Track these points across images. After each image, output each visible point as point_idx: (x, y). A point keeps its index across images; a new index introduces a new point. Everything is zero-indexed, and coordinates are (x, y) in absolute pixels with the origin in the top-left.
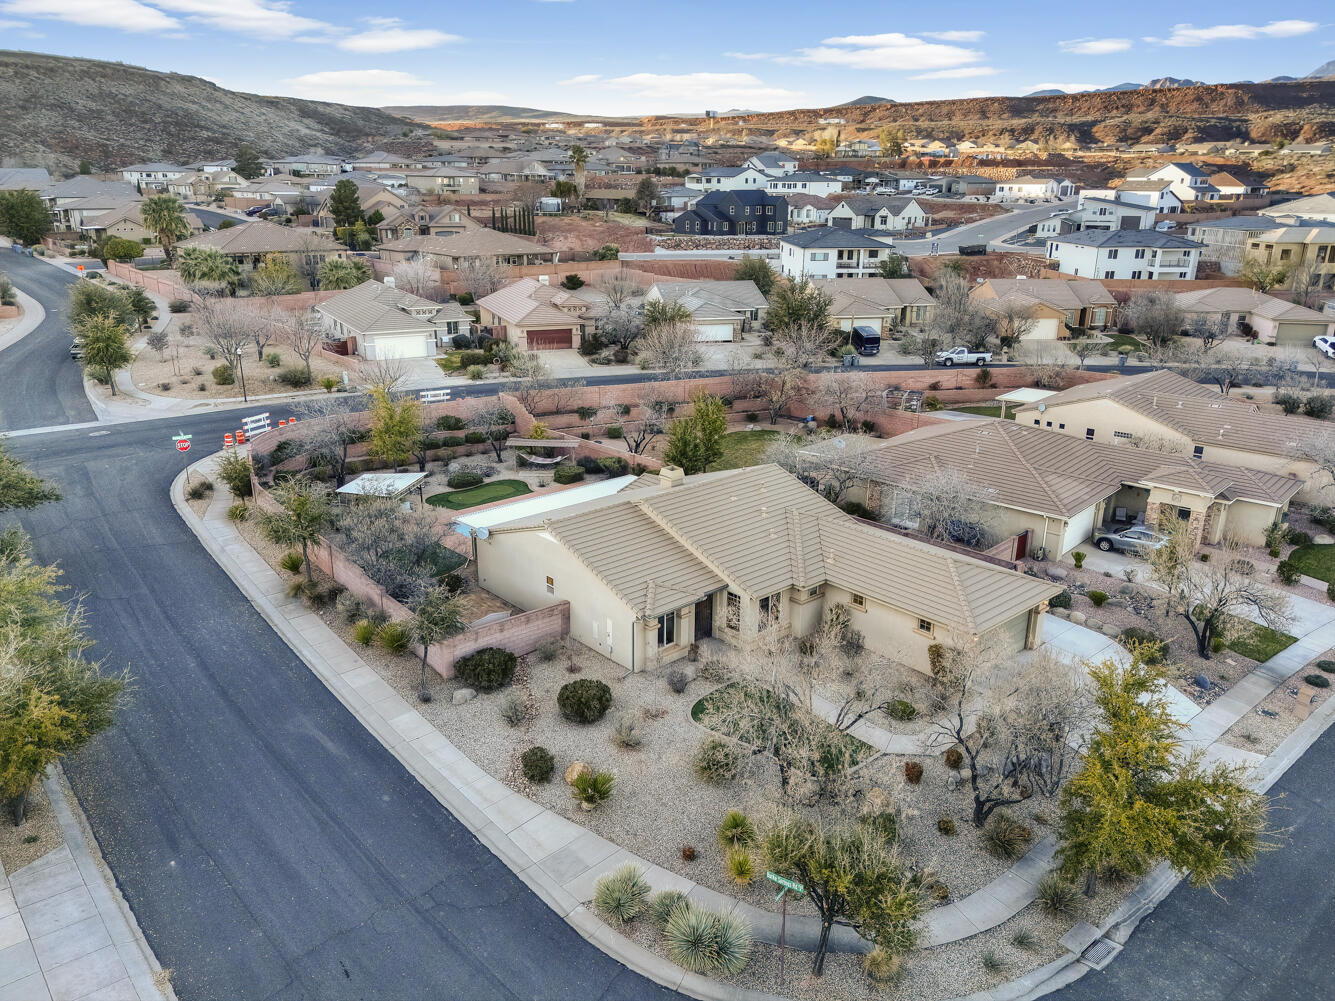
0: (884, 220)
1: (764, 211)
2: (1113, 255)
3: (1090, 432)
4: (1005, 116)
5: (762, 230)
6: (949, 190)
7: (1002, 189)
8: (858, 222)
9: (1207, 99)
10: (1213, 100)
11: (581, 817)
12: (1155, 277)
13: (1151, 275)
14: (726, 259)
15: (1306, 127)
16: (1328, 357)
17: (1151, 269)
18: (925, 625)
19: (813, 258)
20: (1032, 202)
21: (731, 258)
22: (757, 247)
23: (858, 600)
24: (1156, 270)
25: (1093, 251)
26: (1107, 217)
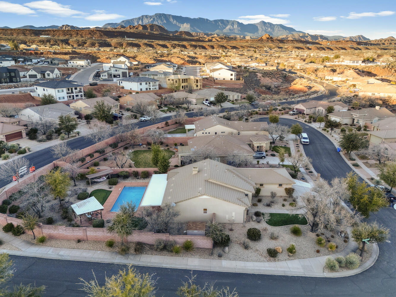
0: (49, 75)
1: (10, 74)
2: (141, 84)
3: (216, 133)
4: (32, 35)
5: (11, 81)
6: (52, 63)
7: (70, 63)
8: (39, 76)
9: (92, 34)
10: (94, 34)
11: (292, 258)
12: (151, 89)
13: (150, 89)
14: (11, 94)
15: (124, 44)
16: (208, 106)
17: (150, 87)
18: (280, 185)
19: (58, 91)
20: (82, 66)
21: (13, 93)
22: (13, 87)
23: (262, 185)
24: (151, 87)
25: (136, 83)
26: (118, 72)
